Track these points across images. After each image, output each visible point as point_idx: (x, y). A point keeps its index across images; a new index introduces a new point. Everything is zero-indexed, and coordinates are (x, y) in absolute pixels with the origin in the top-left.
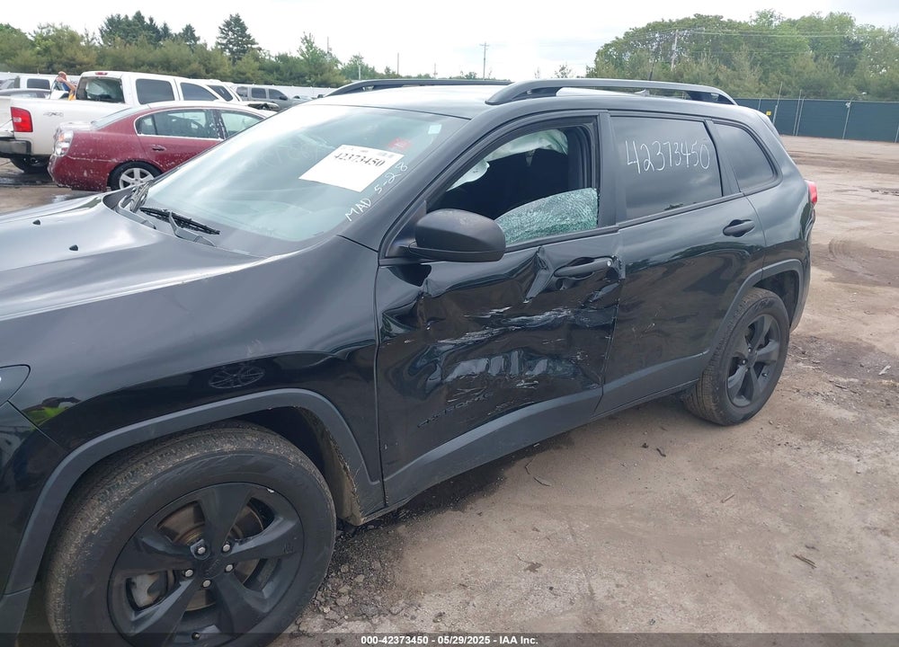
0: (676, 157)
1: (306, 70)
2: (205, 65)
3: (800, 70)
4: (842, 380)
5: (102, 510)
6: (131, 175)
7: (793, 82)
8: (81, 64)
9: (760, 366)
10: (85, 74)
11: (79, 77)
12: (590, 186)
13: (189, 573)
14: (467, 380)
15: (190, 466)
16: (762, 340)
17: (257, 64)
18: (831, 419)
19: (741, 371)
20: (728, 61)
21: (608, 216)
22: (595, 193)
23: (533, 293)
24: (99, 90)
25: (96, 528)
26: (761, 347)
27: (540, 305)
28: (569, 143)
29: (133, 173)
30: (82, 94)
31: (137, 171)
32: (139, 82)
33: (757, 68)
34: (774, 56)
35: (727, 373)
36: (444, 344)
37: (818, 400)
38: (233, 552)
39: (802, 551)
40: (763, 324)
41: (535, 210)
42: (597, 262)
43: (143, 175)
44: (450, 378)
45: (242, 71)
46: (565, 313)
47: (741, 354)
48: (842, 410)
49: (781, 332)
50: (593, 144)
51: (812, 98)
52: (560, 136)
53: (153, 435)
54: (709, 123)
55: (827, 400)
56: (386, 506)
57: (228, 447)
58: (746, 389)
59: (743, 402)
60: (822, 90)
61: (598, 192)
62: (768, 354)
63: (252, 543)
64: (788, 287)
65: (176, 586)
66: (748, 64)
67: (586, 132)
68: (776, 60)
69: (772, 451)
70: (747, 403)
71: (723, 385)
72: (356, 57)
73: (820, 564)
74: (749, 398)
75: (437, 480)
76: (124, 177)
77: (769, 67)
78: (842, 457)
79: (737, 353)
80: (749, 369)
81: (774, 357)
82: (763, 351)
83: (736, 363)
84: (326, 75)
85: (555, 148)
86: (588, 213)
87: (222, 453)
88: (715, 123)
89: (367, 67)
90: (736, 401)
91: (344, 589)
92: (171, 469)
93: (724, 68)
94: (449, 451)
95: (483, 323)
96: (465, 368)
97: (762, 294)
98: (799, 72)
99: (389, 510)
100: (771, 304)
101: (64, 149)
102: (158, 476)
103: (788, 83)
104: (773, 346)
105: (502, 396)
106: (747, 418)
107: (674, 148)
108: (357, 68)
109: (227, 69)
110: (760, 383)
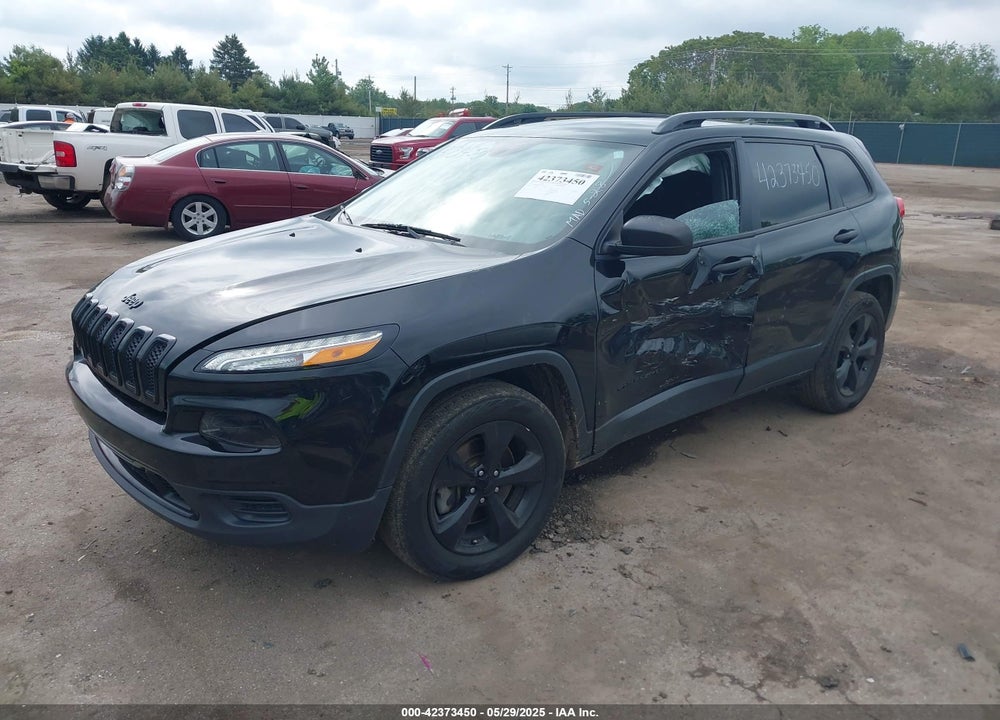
0: (794, 176)
1: (315, 95)
2: (203, 92)
3: (849, 90)
4: (928, 378)
5: (430, 433)
6: (193, 209)
7: (843, 104)
8: (64, 93)
9: (861, 360)
10: (121, 105)
11: (114, 109)
12: (731, 198)
13: (472, 490)
14: (649, 355)
15: (483, 404)
16: (861, 339)
17: (260, 91)
18: (923, 407)
19: (846, 364)
20: (772, 80)
21: (747, 224)
22: (736, 202)
23: (696, 285)
24: (136, 123)
25: (426, 446)
26: (861, 344)
27: (701, 295)
28: (711, 164)
29: (194, 206)
30: (116, 126)
31: (199, 205)
32: (181, 113)
33: (805, 89)
34: (819, 76)
35: (836, 363)
36: (634, 325)
37: (909, 393)
38: (500, 477)
39: (915, 496)
40: (863, 324)
41: (696, 217)
42: (744, 260)
43: (205, 209)
44: (639, 352)
45: (244, 98)
46: (716, 304)
47: (846, 348)
48: (932, 401)
49: (878, 331)
50: (732, 165)
51: (863, 121)
52: (705, 160)
53: (469, 378)
54: (818, 148)
55: (918, 393)
56: (593, 453)
57: (504, 393)
58: (850, 381)
59: (847, 392)
60: (874, 112)
61: (739, 203)
62: (868, 350)
63: (512, 471)
64: (883, 289)
65: (463, 500)
66: (795, 84)
67: (726, 155)
68: (822, 80)
69: (877, 431)
70: (851, 393)
71: (833, 375)
72: (364, 81)
73: (931, 503)
74: (853, 389)
75: (626, 438)
76: (186, 211)
77: (814, 87)
78: (937, 433)
79: (843, 347)
80: (852, 362)
81: (873, 353)
82: (865, 346)
83: (842, 356)
84: (337, 103)
85: (700, 168)
86: (733, 219)
87: (501, 396)
88: (822, 147)
89: (377, 92)
90: (842, 390)
91: (559, 523)
92: (471, 407)
93: (769, 88)
94: (636, 413)
95: (658, 311)
96: (647, 346)
97: (863, 295)
98: (849, 93)
99: (595, 458)
100: (871, 304)
101: (125, 184)
102: (464, 410)
103: (838, 105)
104: (871, 343)
105: (670, 371)
106: (852, 406)
107: (792, 168)
108: (366, 94)
109: (228, 95)
110: (861, 377)
